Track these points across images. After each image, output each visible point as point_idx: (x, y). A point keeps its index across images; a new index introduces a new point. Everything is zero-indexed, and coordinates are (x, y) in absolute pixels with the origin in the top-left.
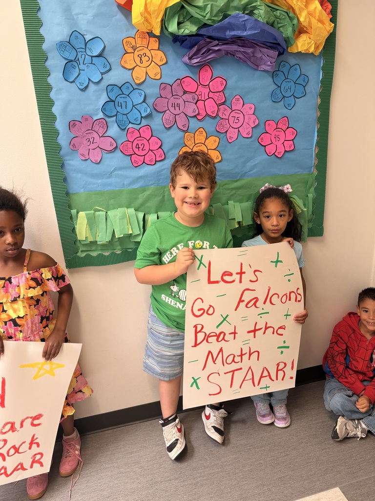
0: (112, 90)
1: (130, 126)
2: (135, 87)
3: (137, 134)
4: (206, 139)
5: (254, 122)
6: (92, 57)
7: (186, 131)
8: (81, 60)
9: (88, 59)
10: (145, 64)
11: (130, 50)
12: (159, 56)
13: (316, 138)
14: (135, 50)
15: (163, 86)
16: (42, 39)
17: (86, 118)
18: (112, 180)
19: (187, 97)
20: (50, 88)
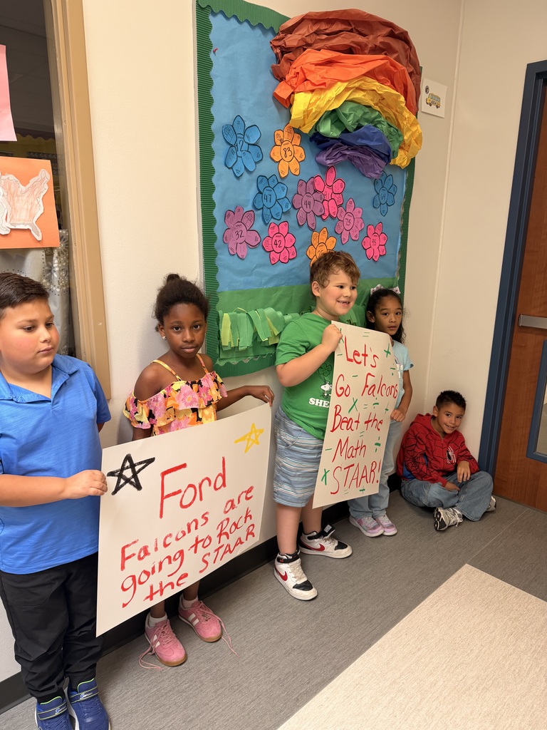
0: (262, 181)
1: (272, 221)
2: (280, 181)
3: (276, 230)
4: (327, 239)
5: (361, 226)
6: (249, 144)
7: (313, 230)
8: (239, 146)
9: (245, 145)
10: (289, 158)
11: (278, 143)
12: (300, 152)
13: (399, 244)
14: (282, 143)
15: (301, 183)
16: (211, 119)
17: (239, 209)
18: (252, 278)
19: (316, 196)
20: (212, 171)
